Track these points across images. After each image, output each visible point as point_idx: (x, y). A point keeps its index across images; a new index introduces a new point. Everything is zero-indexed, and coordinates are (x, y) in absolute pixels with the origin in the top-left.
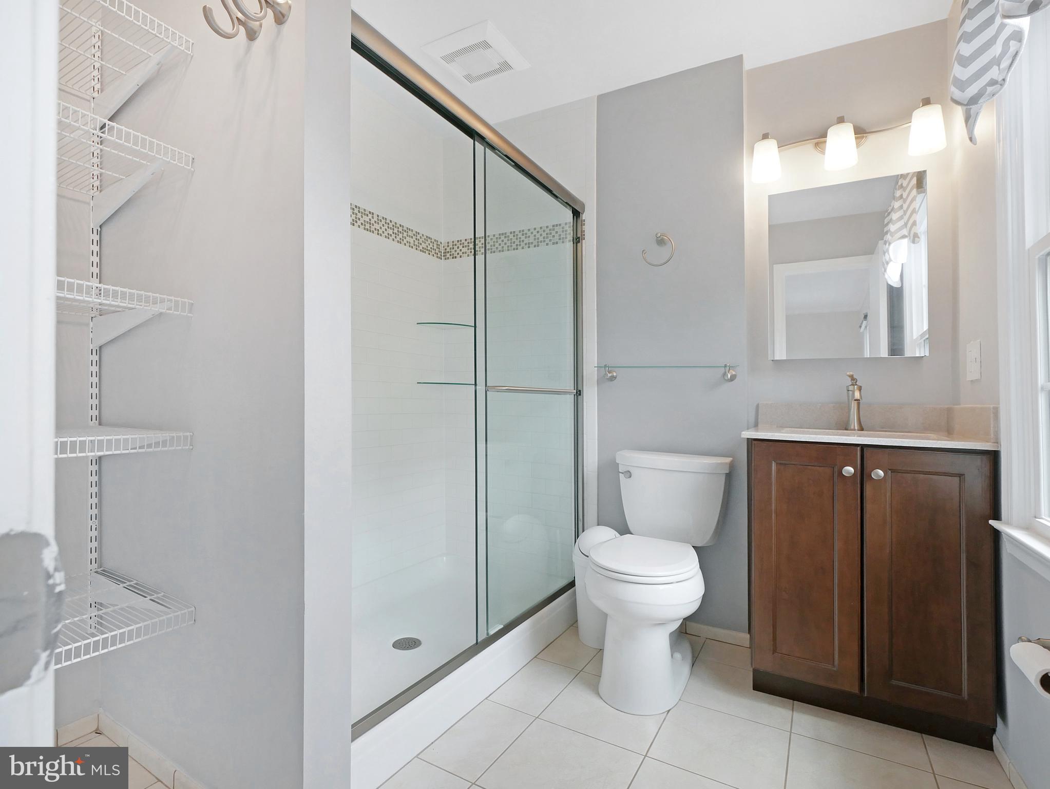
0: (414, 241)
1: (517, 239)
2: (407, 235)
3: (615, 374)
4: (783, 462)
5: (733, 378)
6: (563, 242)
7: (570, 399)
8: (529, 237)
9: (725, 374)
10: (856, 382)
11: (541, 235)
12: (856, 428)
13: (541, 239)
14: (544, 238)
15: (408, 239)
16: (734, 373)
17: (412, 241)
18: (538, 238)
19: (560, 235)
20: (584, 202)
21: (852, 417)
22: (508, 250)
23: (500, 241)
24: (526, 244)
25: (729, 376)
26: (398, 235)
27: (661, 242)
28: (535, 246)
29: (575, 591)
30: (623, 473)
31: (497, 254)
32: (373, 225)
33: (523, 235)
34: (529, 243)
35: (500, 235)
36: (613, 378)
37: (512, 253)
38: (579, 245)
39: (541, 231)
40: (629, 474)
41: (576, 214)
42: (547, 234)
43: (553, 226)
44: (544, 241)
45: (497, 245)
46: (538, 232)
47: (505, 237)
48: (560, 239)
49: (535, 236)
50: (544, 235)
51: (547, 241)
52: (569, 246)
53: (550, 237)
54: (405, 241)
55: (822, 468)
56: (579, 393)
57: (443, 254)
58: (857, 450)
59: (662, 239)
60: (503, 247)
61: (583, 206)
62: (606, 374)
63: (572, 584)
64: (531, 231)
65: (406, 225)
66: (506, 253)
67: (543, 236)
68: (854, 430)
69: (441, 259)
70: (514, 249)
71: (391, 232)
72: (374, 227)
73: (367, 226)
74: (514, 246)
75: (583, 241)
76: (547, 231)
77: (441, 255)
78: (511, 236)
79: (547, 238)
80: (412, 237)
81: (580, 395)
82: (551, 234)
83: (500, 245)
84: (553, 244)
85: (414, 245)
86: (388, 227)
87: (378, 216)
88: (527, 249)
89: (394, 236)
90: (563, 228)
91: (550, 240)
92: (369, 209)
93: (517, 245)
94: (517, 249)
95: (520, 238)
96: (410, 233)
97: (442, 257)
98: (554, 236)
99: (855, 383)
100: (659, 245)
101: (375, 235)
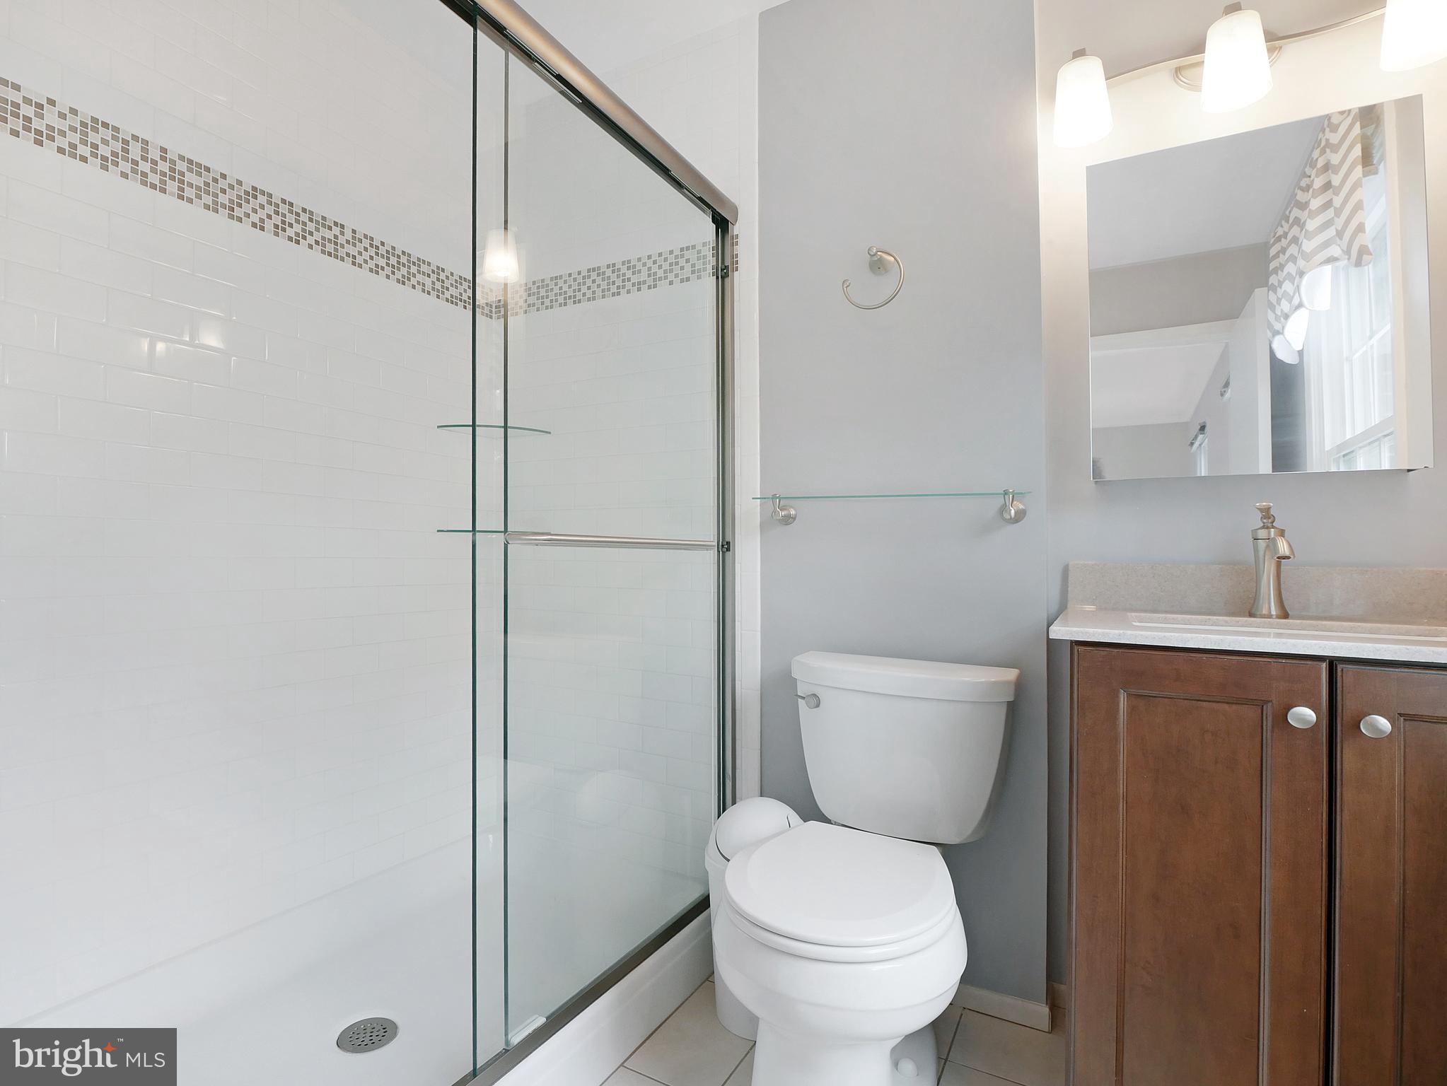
0: (433, 283)
1: (618, 276)
2: (419, 272)
3: (793, 512)
4: (1141, 692)
5: (1020, 515)
6: (699, 277)
7: (711, 556)
8: (639, 271)
9: (1003, 509)
10: (1272, 522)
11: (660, 267)
12: (1274, 612)
13: (660, 273)
14: (665, 272)
15: (420, 277)
16: (1021, 507)
17: (428, 282)
18: (655, 274)
19: (693, 265)
20: (737, 204)
21: (1263, 590)
22: (603, 297)
23: (589, 282)
24: (634, 285)
25: (1013, 512)
26: (399, 269)
27: (877, 266)
28: (649, 287)
29: (709, 917)
30: (804, 698)
31: (585, 305)
32: (342, 246)
33: (629, 268)
34: (639, 283)
35: (589, 271)
36: (788, 520)
37: (610, 302)
38: (727, 281)
39: (660, 261)
40: (815, 700)
41: (722, 224)
42: (671, 264)
43: (682, 250)
44: (666, 278)
45: (584, 289)
46: (655, 262)
47: (598, 275)
48: (693, 272)
49: (650, 269)
50: (666, 266)
51: (671, 277)
52: (710, 283)
53: (676, 269)
54: (414, 281)
55: (1234, 707)
56: (725, 547)
57: (494, 310)
58: (1320, 669)
59: (881, 260)
60: (594, 292)
61: (735, 210)
62: (775, 511)
63: (703, 904)
64: (643, 261)
65: (416, 253)
66: (599, 302)
67: (664, 268)
68: (1270, 616)
69: (491, 317)
70: (613, 295)
71: (382, 262)
72: (345, 250)
73: (330, 247)
74: (614, 289)
75: (736, 273)
76: (672, 259)
77: (491, 312)
78: (609, 272)
79: (671, 271)
80: (429, 276)
81: (728, 550)
82: (677, 263)
83: (589, 288)
84: (682, 281)
85: (433, 289)
86: (377, 254)
87: (354, 231)
88: (635, 293)
89: (388, 270)
90: (699, 252)
91: (677, 276)
92: (332, 217)
93: (618, 287)
94: (619, 294)
95: (624, 275)
96: (424, 268)
97: (494, 315)
98: (682, 268)
99: (1270, 525)
100: (874, 273)
101: (347, 264)
